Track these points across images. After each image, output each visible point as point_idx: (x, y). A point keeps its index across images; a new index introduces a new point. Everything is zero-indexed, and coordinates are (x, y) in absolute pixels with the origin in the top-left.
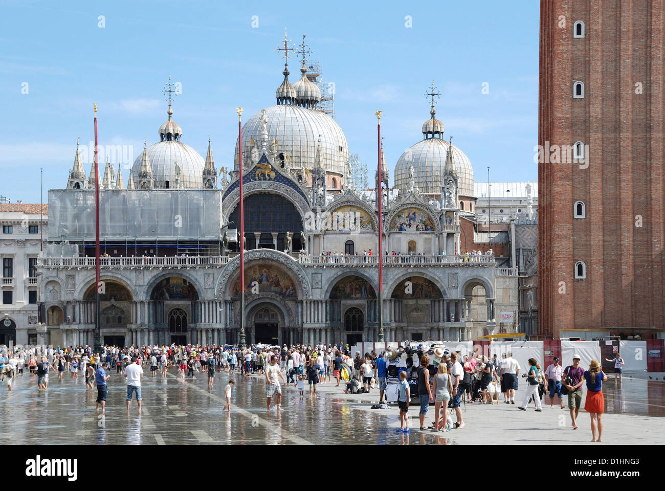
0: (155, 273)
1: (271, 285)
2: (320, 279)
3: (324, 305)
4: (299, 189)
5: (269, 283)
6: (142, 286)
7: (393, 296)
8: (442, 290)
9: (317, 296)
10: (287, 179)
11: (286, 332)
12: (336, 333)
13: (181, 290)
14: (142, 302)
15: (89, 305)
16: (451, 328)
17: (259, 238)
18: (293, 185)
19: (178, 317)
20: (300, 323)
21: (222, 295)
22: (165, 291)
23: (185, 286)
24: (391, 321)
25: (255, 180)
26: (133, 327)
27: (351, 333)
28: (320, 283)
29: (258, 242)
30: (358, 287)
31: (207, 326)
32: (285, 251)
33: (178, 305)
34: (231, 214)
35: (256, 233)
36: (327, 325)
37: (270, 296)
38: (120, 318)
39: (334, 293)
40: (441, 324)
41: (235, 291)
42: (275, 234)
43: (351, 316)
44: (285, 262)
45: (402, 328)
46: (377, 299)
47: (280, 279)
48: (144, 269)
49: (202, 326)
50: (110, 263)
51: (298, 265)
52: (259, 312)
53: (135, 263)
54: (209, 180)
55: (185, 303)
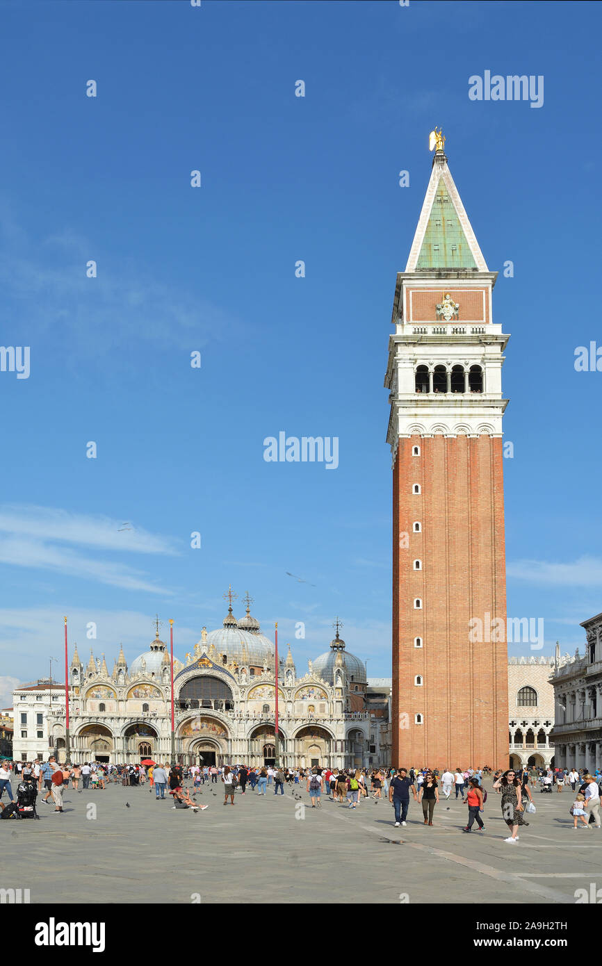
0: (127, 721)
1: (210, 729)
2: (244, 726)
3: (248, 742)
4: (228, 673)
5: (208, 729)
6: (119, 728)
7: (296, 737)
8: (332, 734)
9: (242, 736)
10: (221, 668)
11: (220, 757)
12: (257, 758)
13: (146, 731)
14: (118, 738)
15: (83, 738)
16: (338, 756)
17: (201, 702)
18: (225, 672)
19: (145, 747)
20: (230, 752)
22: (135, 731)
23: (149, 729)
24: (295, 751)
25: (198, 668)
26: (113, 751)
27: (267, 758)
28: (244, 729)
29: (201, 705)
30: (271, 732)
31: (164, 752)
32: (220, 710)
33: (144, 740)
34: (182, 688)
35: (199, 700)
36: (249, 754)
37: (209, 736)
38: (106, 747)
39: (254, 735)
40: (331, 754)
41: (184, 733)
42: (212, 700)
43: (267, 749)
44: (220, 717)
45: (304, 756)
46: (285, 739)
47: (216, 726)
48: (119, 718)
49: (160, 752)
50: (96, 715)
51: (228, 718)
52: (201, 745)
53: (112, 715)
54: (166, 668)
55: (150, 739)
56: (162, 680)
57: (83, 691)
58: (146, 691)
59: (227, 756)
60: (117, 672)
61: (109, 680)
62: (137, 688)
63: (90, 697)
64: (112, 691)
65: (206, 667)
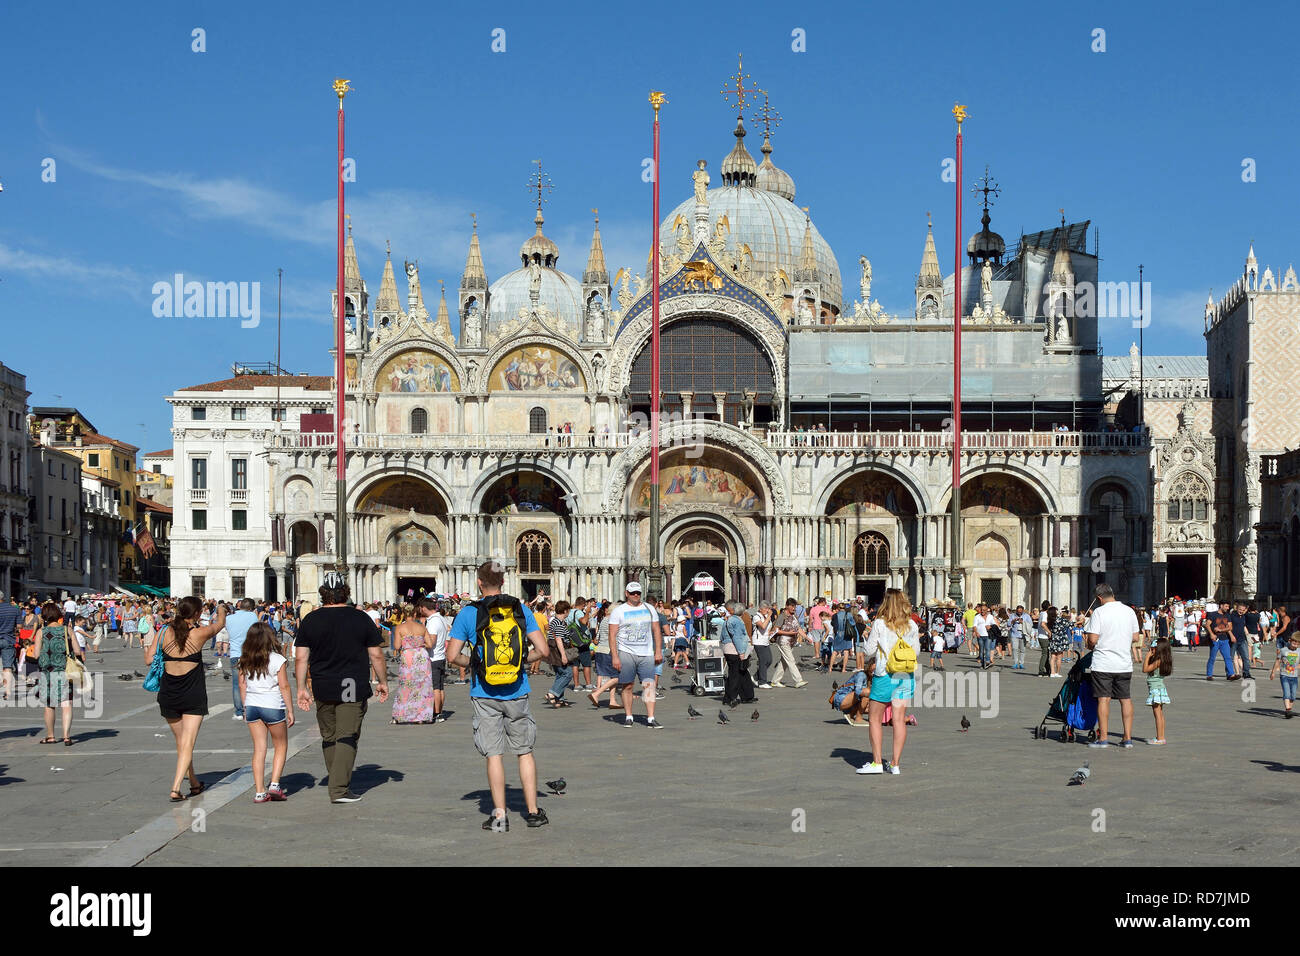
0: (489, 462)
1: (711, 489)
2: (808, 476)
3: (815, 524)
4: (767, 309)
5: (709, 485)
6: (464, 487)
7: (947, 511)
8: (1045, 498)
9: (803, 508)
10: (746, 291)
11: (740, 575)
12: (834, 577)
13: (540, 496)
14: (464, 517)
15: (367, 521)
16: (1064, 570)
17: (689, 401)
18: (756, 304)
19: (535, 546)
20: (769, 559)
21: (616, 506)
22: (510, 497)
23: (548, 489)
24: (944, 555)
25: (685, 292)
26: (450, 562)
27: (864, 577)
28: (808, 485)
29: (688, 408)
30: (880, 494)
31: (589, 563)
32: (740, 423)
33: (533, 523)
34: (637, 357)
35: (682, 393)
36: (821, 564)
37: (709, 510)
38: (427, 549)
39: (833, 504)
40: (1042, 563)
41: (642, 499)
42: (720, 395)
43: (866, 547)
44: (741, 446)
45: (963, 570)
46: (920, 515)
47: (730, 477)
48: (467, 455)
49: (576, 562)
50: (404, 444)
51: (766, 450)
52: (687, 540)
53: (451, 444)
54: (595, 293)
55: (548, 521)
56: (584, 331)
57: (368, 369)
58: (539, 365)
59: (760, 572)
60: (461, 307)
61: (438, 331)
62: (515, 358)
63: (386, 389)
64: (447, 369)
65: (704, 286)
